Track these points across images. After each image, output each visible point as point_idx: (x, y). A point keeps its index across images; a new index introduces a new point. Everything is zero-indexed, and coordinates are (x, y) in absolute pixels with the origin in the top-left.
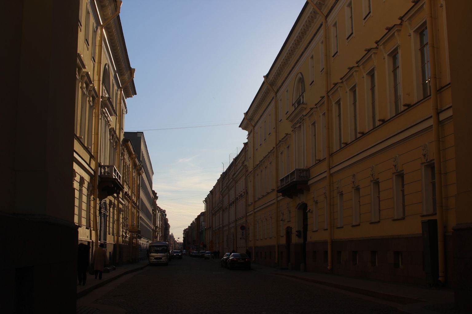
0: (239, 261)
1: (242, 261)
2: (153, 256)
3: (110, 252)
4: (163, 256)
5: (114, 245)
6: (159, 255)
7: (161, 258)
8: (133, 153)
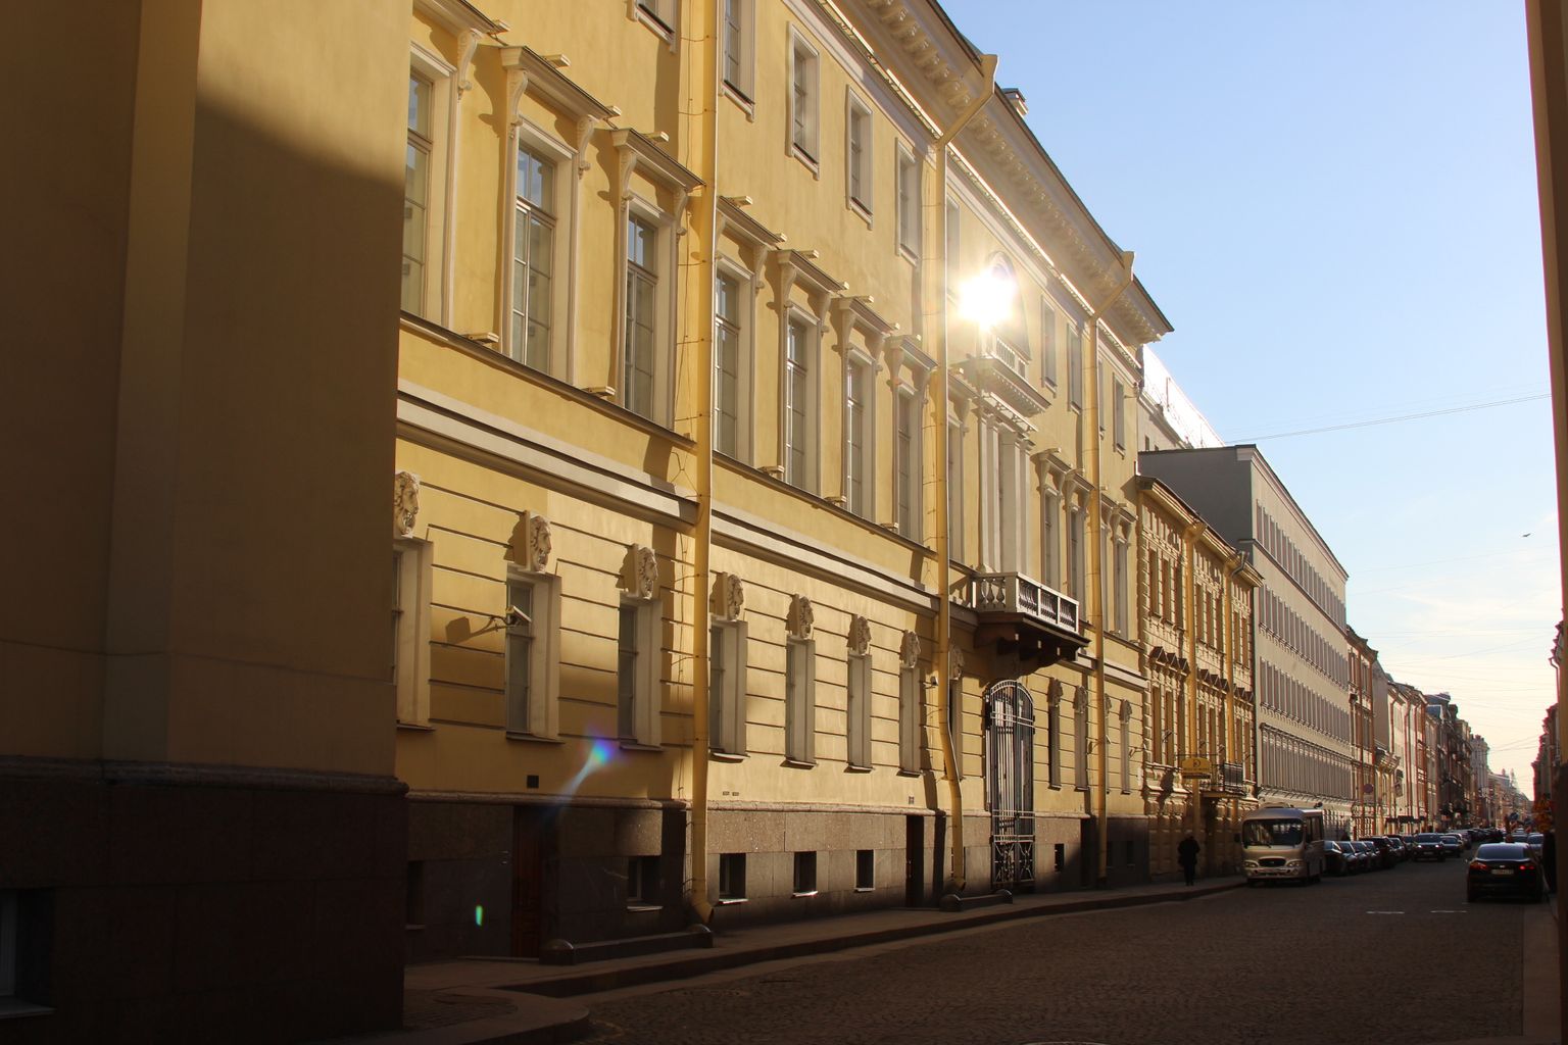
0: (1495, 872)
1: (1507, 872)
2: (1254, 856)
3: (1059, 848)
4: (1290, 855)
5: (1084, 821)
6: (1277, 851)
7: (1280, 862)
8: (1189, 519)
